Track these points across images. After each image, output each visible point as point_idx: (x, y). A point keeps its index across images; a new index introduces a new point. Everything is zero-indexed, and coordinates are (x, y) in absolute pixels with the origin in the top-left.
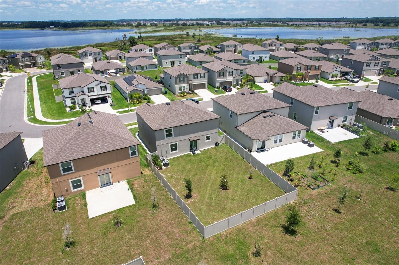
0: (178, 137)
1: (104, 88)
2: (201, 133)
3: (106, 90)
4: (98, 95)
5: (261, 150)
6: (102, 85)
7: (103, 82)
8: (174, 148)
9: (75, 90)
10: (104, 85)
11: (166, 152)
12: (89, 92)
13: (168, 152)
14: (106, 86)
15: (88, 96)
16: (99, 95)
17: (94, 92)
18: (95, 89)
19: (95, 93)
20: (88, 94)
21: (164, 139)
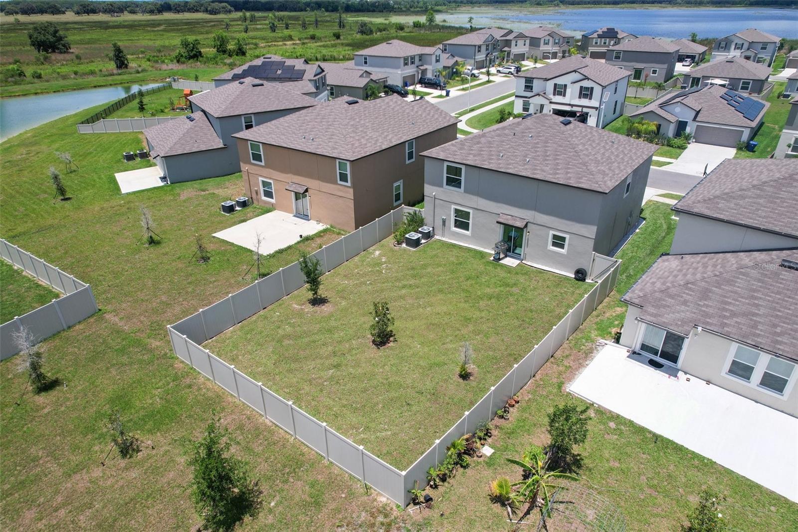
0: (475, 198)
1: (586, 93)
2: (537, 214)
3: (591, 99)
4: (569, 105)
5: (658, 359)
6: (586, 84)
7: (588, 79)
8: (462, 221)
9: (536, 84)
10: (590, 86)
11: (444, 222)
12: (554, 94)
13: (447, 224)
14: (592, 88)
15: (551, 103)
16: (572, 106)
17: (564, 95)
18: (568, 91)
19: (566, 100)
20: (551, 96)
21: (442, 187)
